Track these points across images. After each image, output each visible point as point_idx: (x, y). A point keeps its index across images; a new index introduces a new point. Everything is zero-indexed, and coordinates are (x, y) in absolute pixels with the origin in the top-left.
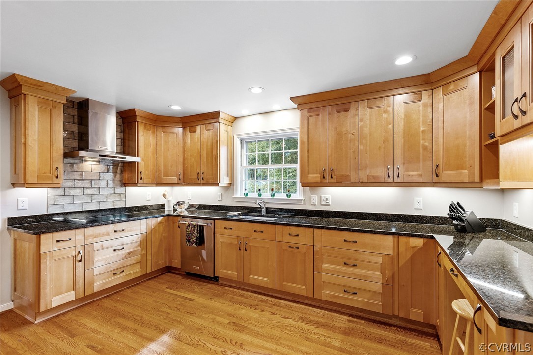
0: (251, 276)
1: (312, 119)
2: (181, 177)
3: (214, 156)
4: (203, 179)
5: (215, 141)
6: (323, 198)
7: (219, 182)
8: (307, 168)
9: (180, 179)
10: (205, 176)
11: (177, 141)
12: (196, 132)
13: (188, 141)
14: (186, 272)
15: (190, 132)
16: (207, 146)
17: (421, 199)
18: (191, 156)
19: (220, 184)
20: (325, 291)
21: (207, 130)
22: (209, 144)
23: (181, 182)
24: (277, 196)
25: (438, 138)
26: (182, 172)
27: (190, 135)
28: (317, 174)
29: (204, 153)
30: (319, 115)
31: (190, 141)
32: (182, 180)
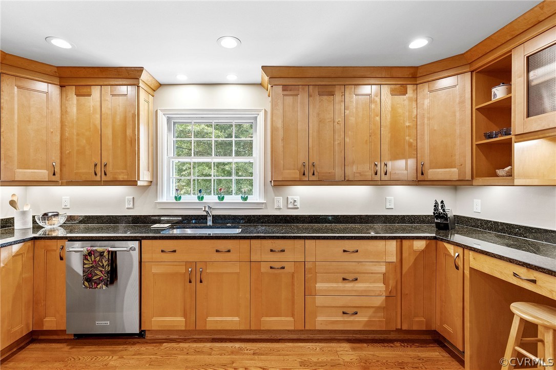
0: (209, 319)
1: (289, 100)
2: (57, 170)
3: (129, 138)
4: (105, 174)
5: (130, 115)
6: (290, 200)
7: (139, 179)
8: (282, 162)
9: (54, 174)
10: (109, 169)
11: (48, 108)
12: (90, 95)
13: (73, 109)
14: (75, 335)
15: (77, 95)
16: (114, 121)
17: (393, 197)
18: (78, 135)
19: (139, 183)
20: (319, 319)
21: (113, 95)
22: (118, 118)
23: (57, 177)
24: (228, 199)
25: (423, 135)
26: (58, 161)
27: (78, 100)
28: (294, 169)
29: (108, 132)
30: (297, 95)
31: (78, 110)
32: (58, 175)
